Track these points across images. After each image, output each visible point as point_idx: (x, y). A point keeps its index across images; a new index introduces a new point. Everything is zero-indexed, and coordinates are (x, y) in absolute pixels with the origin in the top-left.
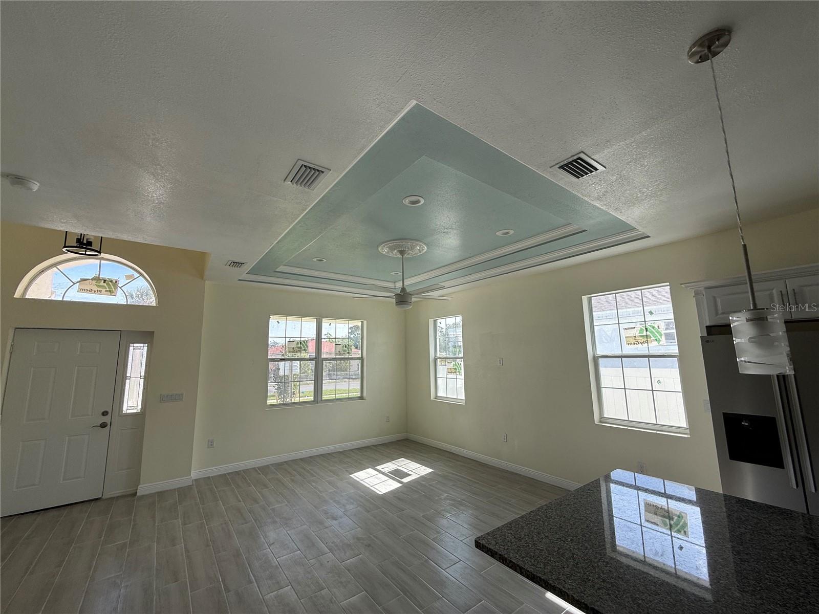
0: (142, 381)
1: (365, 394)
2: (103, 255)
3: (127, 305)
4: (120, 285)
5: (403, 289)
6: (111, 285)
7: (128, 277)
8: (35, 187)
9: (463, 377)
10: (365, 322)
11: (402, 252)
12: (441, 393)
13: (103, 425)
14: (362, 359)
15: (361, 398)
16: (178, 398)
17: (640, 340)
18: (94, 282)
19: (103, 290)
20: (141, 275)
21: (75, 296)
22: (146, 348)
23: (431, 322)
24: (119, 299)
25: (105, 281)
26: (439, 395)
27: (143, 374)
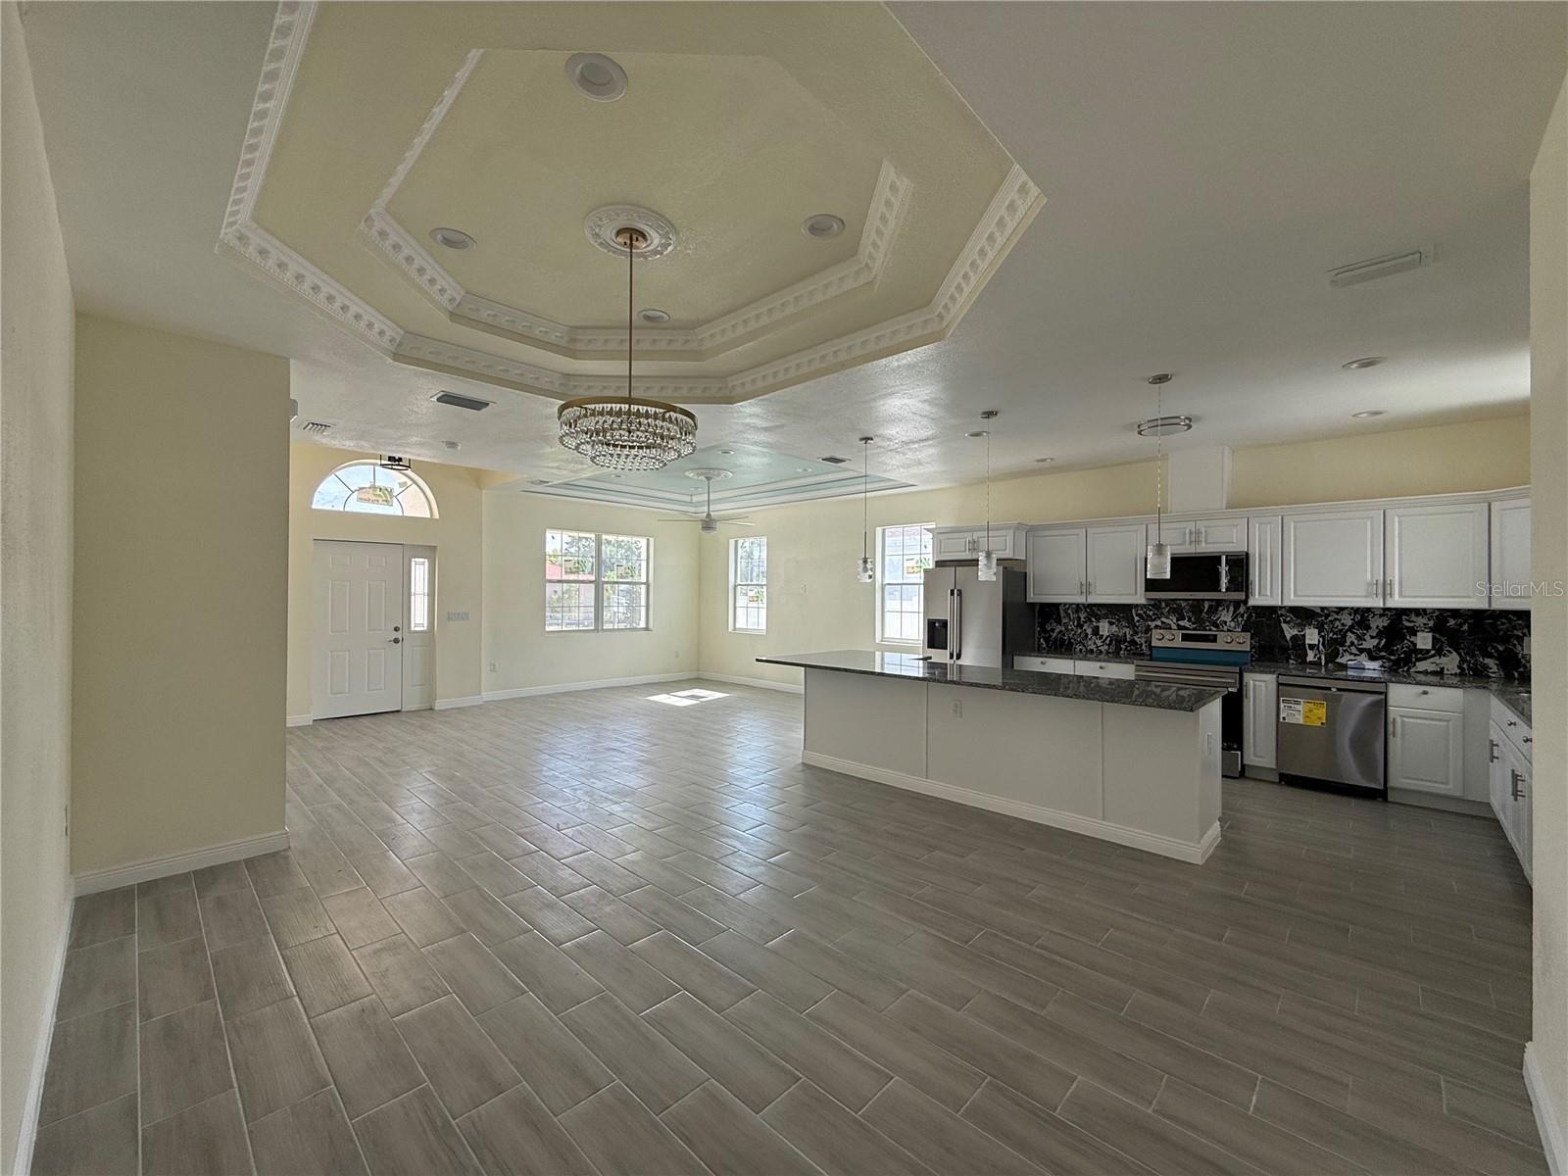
0: (426, 598)
1: (651, 626)
2: (409, 472)
3: (403, 516)
4: (395, 494)
5: (709, 515)
6: (387, 496)
7: (401, 485)
8: (459, 448)
9: (765, 606)
10: (652, 540)
11: (708, 479)
12: (740, 624)
13: (396, 641)
14: (647, 584)
15: (647, 629)
16: (464, 617)
17: (916, 570)
18: (371, 491)
19: (380, 500)
20: (415, 482)
21: (355, 506)
22: (427, 563)
23: (732, 542)
24: (394, 510)
25: (381, 489)
26: (737, 626)
27: (426, 591)
